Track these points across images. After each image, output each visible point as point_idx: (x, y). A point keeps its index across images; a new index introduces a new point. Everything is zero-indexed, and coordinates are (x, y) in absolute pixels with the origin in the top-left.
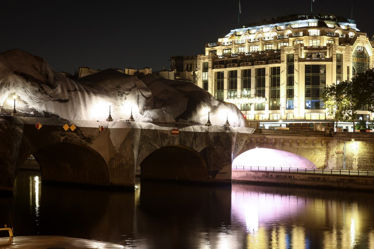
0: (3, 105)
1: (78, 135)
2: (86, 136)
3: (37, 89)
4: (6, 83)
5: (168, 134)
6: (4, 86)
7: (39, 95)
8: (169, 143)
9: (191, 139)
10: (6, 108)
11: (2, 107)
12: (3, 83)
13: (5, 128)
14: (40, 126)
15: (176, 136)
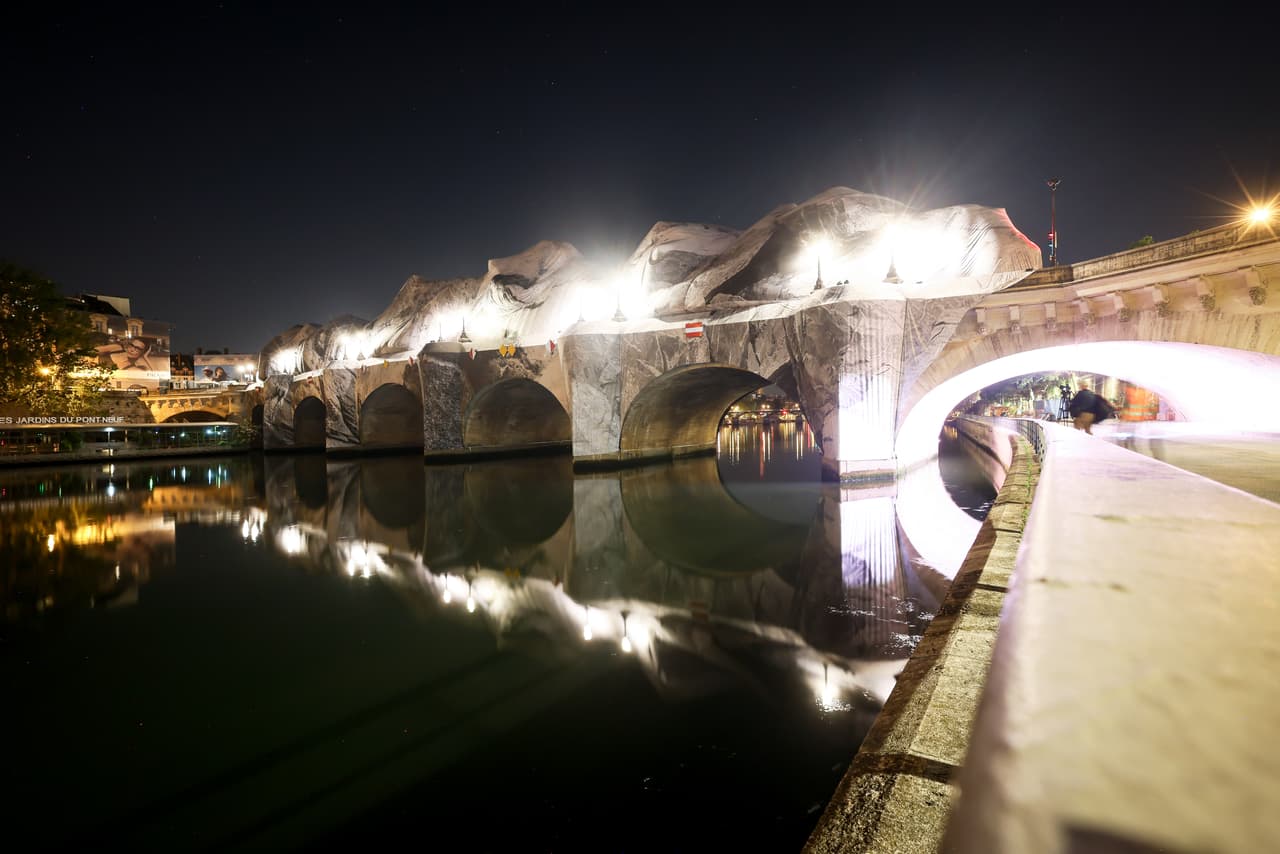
1: (522, 362)
2: (532, 362)
3: (501, 294)
5: (678, 338)
7: (505, 302)
8: (682, 359)
9: (741, 344)
15: (698, 339)
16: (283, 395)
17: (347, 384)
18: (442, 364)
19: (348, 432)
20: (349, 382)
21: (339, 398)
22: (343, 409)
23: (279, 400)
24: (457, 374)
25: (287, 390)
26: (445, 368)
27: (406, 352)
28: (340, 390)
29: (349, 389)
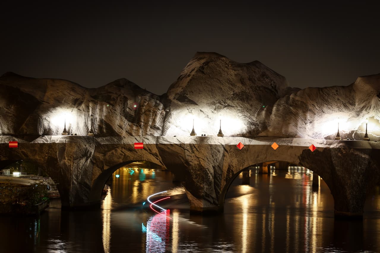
0: (358, 129)
4: (367, 105)
6: (364, 110)
10: (361, 132)
11: (357, 131)
12: (364, 106)
13: (344, 152)
16: (90, 156)
18: (363, 156)
19: (214, 195)
20: (221, 155)
21: (214, 167)
22: (215, 177)
23: (87, 160)
24: (369, 163)
25: (93, 152)
26: (364, 159)
27: (295, 139)
28: (215, 161)
29: (221, 160)
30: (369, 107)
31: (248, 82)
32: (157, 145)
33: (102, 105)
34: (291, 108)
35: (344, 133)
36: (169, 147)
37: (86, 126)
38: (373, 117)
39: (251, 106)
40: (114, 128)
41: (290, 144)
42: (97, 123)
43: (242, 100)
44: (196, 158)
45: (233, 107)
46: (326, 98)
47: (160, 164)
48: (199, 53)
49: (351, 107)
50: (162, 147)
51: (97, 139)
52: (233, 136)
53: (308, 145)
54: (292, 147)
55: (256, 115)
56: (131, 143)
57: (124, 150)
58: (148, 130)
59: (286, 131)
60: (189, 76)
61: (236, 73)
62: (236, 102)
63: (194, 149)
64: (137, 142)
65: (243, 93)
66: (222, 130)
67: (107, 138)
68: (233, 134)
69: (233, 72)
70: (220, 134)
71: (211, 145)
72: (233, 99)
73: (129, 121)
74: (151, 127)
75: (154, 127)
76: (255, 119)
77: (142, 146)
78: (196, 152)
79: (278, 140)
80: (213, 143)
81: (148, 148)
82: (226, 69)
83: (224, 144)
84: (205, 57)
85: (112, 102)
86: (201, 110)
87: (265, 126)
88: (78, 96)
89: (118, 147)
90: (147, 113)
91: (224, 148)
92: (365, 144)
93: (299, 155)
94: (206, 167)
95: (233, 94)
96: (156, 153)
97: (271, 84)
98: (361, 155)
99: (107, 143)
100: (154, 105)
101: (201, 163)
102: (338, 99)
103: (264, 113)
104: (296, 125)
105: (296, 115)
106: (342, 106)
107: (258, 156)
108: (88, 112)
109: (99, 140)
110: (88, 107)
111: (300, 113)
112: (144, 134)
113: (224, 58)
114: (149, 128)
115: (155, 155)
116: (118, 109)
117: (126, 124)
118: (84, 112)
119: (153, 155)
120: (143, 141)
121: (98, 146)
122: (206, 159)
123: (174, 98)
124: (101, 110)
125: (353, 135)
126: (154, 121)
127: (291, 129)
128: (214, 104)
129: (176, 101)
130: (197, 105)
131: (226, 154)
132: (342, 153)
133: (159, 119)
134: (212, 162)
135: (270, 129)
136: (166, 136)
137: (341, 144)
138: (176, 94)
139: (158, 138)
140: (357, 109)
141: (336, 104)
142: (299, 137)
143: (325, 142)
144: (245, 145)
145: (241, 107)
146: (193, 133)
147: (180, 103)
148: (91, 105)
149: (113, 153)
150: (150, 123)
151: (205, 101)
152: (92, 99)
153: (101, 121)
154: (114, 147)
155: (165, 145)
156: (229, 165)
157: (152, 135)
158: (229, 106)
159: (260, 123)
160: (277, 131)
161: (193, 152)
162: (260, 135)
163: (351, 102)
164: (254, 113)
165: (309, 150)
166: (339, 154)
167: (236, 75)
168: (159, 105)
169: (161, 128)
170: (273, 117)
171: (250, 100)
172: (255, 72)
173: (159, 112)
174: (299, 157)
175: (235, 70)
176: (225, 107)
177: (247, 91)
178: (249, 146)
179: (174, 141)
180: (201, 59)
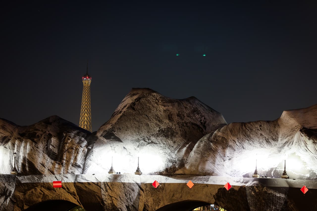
0: (278, 166)
4: (290, 141)
6: (287, 145)
10: (280, 170)
11: (276, 168)
12: (287, 142)
13: (257, 191)
14: (306, 190)
16: (10, 195)
17: (134, 195)
18: (278, 195)
20: (136, 194)
21: (127, 207)
23: (6, 199)
24: (286, 202)
25: (13, 191)
26: (279, 198)
27: (211, 177)
28: (129, 201)
29: (136, 200)
30: (292, 143)
31: (176, 118)
32: (74, 183)
33: (26, 143)
34: (211, 144)
35: (263, 170)
36: (87, 185)
37: (11, 164)
38: (295, 153)
39: (174, 142)
40: (36, 167)
41: (205, 183)
42: (21, 161)
43: (167, 136)
44: (109, 197)
45: (156, 143)
46: (248, 133)
47: (77, 204)
48: (134, 89)
49: (273, 142)
50: (80, 185)
51: (18, 178)
52: (151, 174)
53: (224, 183)
54: (207, 185)
55: (176, 152)
56: (50, 182)
57: (43, 189)
58: (69, 168)
59: (203, 169)
60: (121, 112)
61: (165, 108)
62: (160, 139)
63: (108, 188)
64: (56, 180)
65: (169, 129)
66: (139, 167)
67: (28, 176)
68: (151, 172)
69: (162, 108)
70: (138, 172)
71: (124, 184)
72: (157, 135)
73: (52, 159)
74: (72, 165)
75: (75, 165)
76: (174, 156)
77: (60, 184)
78: (109, 191)
79: (194, 178)
80: (126, 181)
81: (66, 187)
82: (156, 105)
83: (139, 182)
84: (138, 93)
85: (35, 140)
86: (124, 147)
87: (182, 164)
88: (7, 134)
89: (37, 186)
90: (70, 150)
91: (140, 187)
92: (282, 183)
93: (214, 194)
94: (119, 207)
95: (159, 131)
96: (74, 192)
97: (201, 120)
98: (275, 193)
99: (28, 181)
100: (78, 142)
101: (114, 202)
102: (261, 135)
103: (185, 149)
104: (214, 163)
105: (215, 151)
106: (265, 142)
107: (173, 196)
108: (13, 149)
109: (20, 178)
110: (13, 145)
111: (220, 149)
112: (65, 172)
113: (155, 94)
114: (71, 166)
115: (73, 194)
116: (41, 146)
117: (49, 162)
118: (9, 150)
119: (71, 194)
120: (62, 179)
121: (19, 185)
122: (118, 198)
123: (102, 135)
124: (25, 147)
125: (272, 173)
126: (76, 158)
127: (209, 166)
128: (138, 140)
129: (102, 138)
130: (121, 142)
131: (142, 192)
132: (255, 192)
133: (81, 157)
134: (125, 202)
135: (187, 167)
136: (86, 174)
137: (255, 182)
138: (105, 131)
139: (77, 176)
140: (279, 144)
141: (258, 140)
142: (217, 175)
143: (242, 181)
144: (160, 184)
145: (164, 144)
146: (111, 171)
147: (105, 140)
148: (17, 142)
149: (32, 192)
150: (72, 161)
151: (130, 138)
152: (19, 137)
153: (24, 159)
154: (33, 185)
155: (82, 183)
156: (145, 205)
157: (72, 173)
158: (152, 142)
159: (178, 160)
160: (193, 169)
161: (107, 191)
162: (177, 172)
163: (274, 137)
164: (175, 149)
165: (225, 188)
166: (253, 193)
167: (165, 111)
168: (83, 142)
169: (82, 166)
170: (192, 153)
171: (175, 136)
172: (186, 108)
173: (81, 150)
174: (214, 196)
175: (164, 106)
176: (149, 143)
177: (174, 127)
178: (164, 184)
179: (92, 180)
180: (134, 95)
